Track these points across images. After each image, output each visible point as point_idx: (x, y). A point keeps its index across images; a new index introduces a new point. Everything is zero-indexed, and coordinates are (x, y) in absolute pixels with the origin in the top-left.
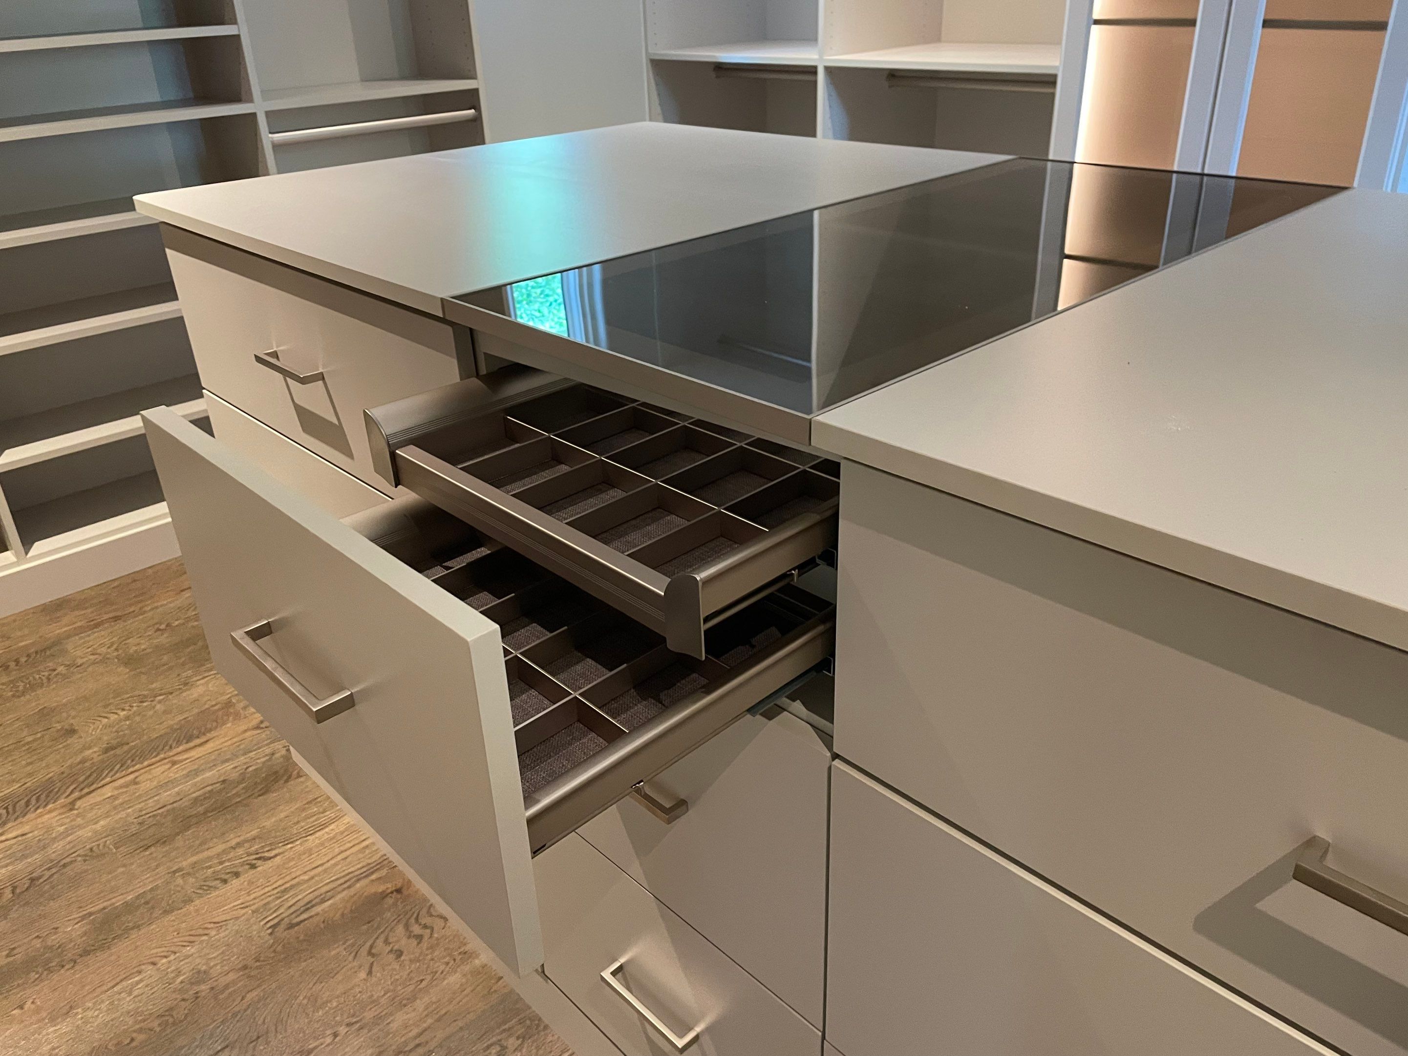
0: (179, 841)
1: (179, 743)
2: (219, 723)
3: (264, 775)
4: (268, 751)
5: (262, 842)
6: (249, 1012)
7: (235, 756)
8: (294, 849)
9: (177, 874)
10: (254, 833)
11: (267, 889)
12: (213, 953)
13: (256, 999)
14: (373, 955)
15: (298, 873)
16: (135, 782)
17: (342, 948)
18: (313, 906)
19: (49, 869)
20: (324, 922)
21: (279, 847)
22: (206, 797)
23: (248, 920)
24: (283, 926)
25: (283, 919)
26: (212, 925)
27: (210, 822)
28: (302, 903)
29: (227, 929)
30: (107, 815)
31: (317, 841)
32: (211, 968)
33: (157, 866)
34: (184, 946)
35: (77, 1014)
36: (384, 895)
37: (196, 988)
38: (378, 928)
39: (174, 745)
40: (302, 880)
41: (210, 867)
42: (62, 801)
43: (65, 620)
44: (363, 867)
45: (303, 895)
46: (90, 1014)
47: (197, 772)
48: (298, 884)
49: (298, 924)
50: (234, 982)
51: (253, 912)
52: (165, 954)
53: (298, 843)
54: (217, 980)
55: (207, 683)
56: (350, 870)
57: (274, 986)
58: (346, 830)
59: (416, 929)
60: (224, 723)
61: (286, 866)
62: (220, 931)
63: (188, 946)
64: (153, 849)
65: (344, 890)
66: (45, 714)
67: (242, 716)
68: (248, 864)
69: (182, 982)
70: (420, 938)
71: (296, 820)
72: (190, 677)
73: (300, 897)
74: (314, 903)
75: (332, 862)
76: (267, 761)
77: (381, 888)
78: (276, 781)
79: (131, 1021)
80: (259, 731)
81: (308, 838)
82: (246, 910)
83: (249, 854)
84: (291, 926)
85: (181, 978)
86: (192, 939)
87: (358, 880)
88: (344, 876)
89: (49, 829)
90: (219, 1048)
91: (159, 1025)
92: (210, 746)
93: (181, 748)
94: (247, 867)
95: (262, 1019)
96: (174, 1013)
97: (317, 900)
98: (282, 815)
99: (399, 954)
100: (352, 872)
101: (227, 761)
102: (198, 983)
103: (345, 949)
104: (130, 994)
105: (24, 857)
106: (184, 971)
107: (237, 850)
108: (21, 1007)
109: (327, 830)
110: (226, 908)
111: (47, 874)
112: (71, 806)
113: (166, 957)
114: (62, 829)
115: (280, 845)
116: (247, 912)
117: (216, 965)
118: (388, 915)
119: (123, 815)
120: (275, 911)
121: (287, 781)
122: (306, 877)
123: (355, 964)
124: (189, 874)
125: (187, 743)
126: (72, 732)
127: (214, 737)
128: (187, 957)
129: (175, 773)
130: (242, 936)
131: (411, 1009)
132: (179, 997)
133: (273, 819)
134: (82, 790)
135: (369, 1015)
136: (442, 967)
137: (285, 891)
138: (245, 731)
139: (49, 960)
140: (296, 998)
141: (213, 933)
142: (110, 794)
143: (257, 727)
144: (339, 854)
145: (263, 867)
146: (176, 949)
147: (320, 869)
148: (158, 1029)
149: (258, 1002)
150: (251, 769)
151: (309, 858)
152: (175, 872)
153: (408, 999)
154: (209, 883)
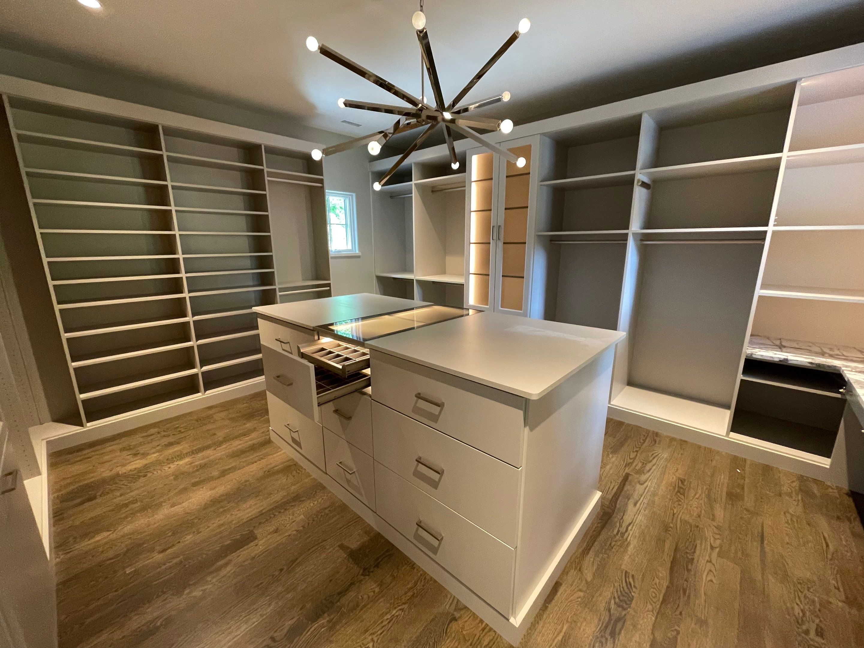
0: (242, 456)
1: (242, 436)
2: (253, 432)
3: (263, 443)
5: (262, 456)
7: (256, 439)
10: (260, 454)
11: (263, 465)
12: (250, 477)
13: (260, 485)
14: (288, 476)
20: (276, 470)
21: (267, 457)
22: (248, 447)
27: (250, 452)
29: (254, 472)
30: (224, 451)
33: (237, 461)
34: (243, 476)
35: (217, 488)
36: (291, 465)
37: (245, 483)
38: (289, 471)
41: (250, 461)
42: (213, 448)
43: (213, 410)
44: (288, 460)
45: (272, 466)
46: (220, 488)
47: (246, 442)
48: (271, 463)
50: (255, 482)
51: (260, 469)
52: (238, 477)
53: (271, 456)
54: (250, 482)
56: (284, 460)
57: (264, 482)
58: (283, 452)
59: (298, 471)
61: (268, 460)
62: (251, 473)
64: (235, 457)
65: (282, 464)
66: (208, 430)
67: (259, 431)
68: (259, 460)
70: (299, 473)
71: (272, 451)
72: (246, 422)
74: (274, 467)
75: (280, 459)
76: (265, 439)
78: (266, 443)
79: (230, 490)
80: (263, 434)
81: (274, 455)
82: (258, 468)
83: (259, 458)
84: (268, 472)
85: (242, 481)
92: (250, 437)
98: (268, 450)
101: (254, 440)
103: (281, 475)
107: (256, 457)
109: (278, 453)
111: (209, 463)
112: (215, 449)
114: (213, 454)
117: (250, 479)
118: (291, 469)
120: (265, 469)
121: (269, 443)
122: (273, 462)
123: (284, 478)
124: (244, 462)
125: (244, 436)
126: (215, 434)
127: (251, 435)
128: (243, 478)
129: (241, 442)
130: (257, 474)
131: (296, 486)
132: (241, 485)
133: (265, 451)
134: (218, 446)
135: (286, 487)
136: (304, 478)
137: (268, 465)
138: (259, 434)
139: (210, 479)
140: (269, 484)
142: (225, 447)
145: (262, 460)
146: (241, 476)
147: (276, 461)
148: (236, 491)
151: (273, 459)
152: (241, 462)
153: (295, 484)
154: (249, 464)
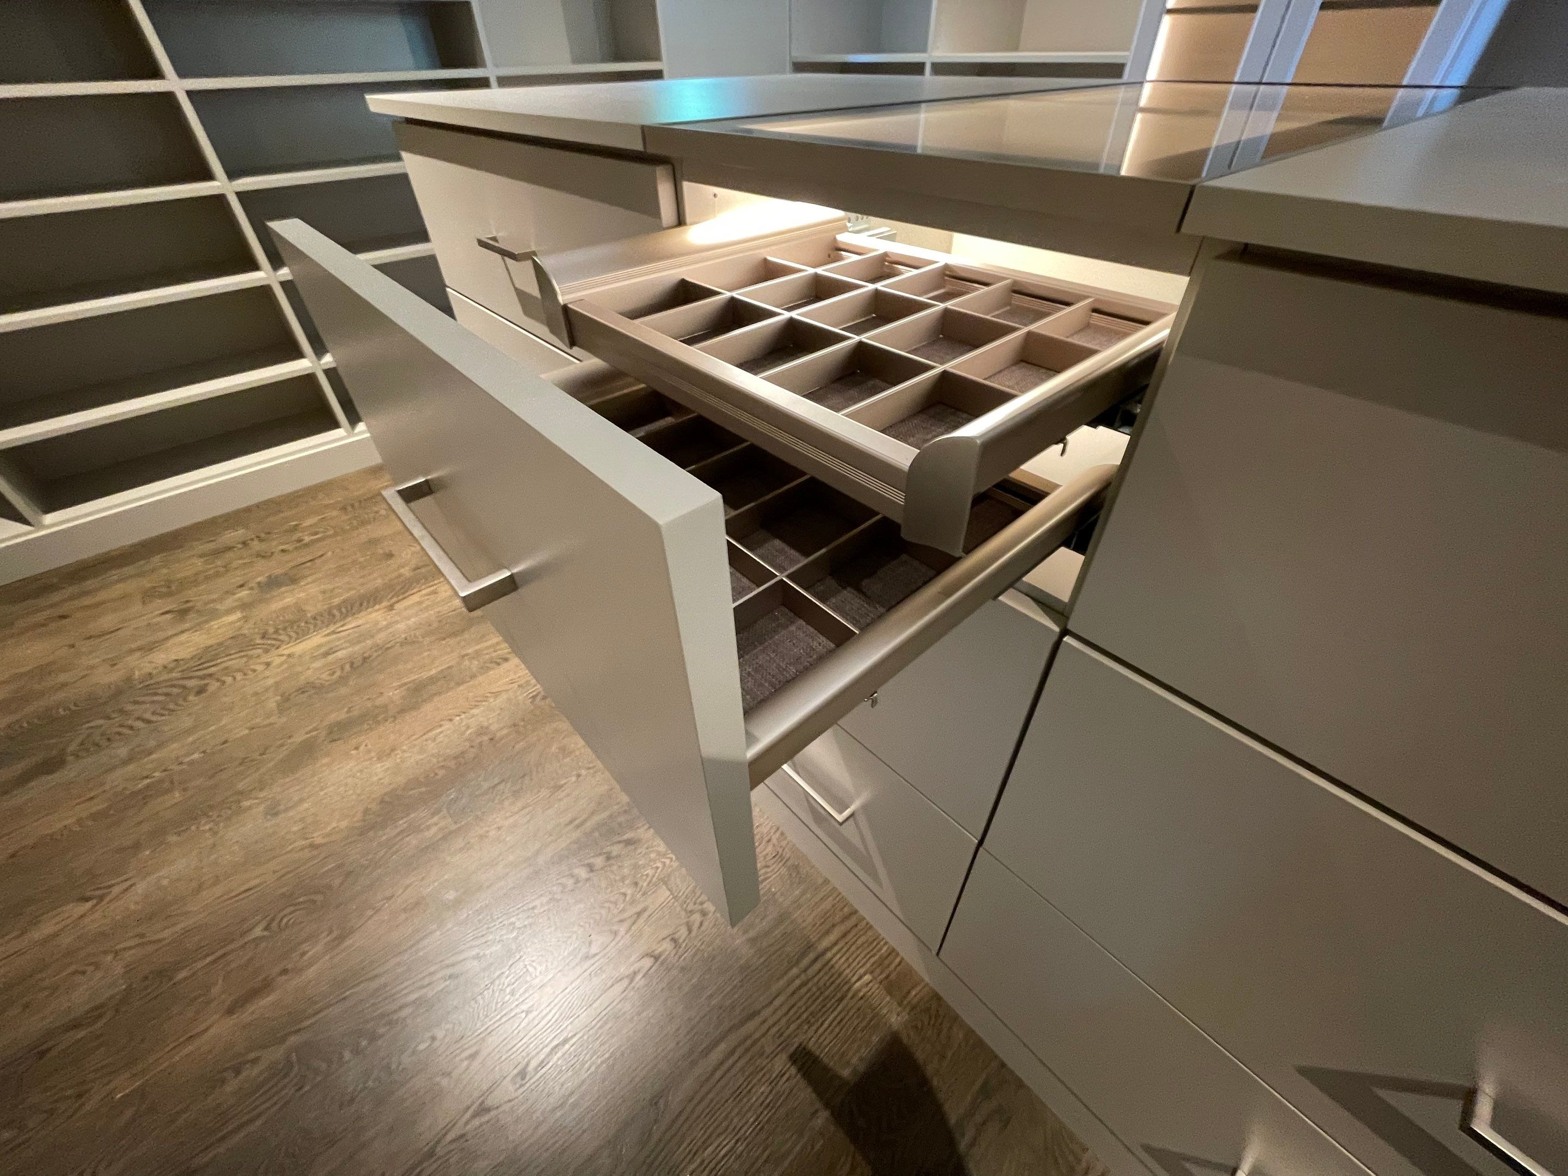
0: (466, 636)
6: (517, 757)
9: (466, 658)
12: (492, 715)
13: (522, 748)
16: (435, 592)
19: (376, 651)
23: (516, 692)
24: (540, 697)
25: (540, 692)
29: (501, 698)
30: (416, 615)
33: (452, 652)
34: (472, 709)
35: (397, 754)
37: (480, 739)
41: (488, 654)
42: (385, 604)
46: (406, 755)
50: (507, 735)
51: (519, 686)
52: (458, 714)
54: (494, 734)
57: (534, 739)
62: (496, 699)
63: (474, 709)
64: (448, 640)
66: (373, 542)
69: (470, 734)
79: (435, 760)
85: (469, 731)
86: (477, 704)
89: (377, 623)
91: (454, 764)
95: (527, 761)
96: (465, 756)
102: (482, 735)
104: (434, 740)
105: (359, 642)
106: (471, 726)
108: (357, 748)
110: (499, 683)
111: (375, 654)
112: (391, 608)
113: (459, 716)
114: (385, 623)
116: (515, 686)
117: (494, 723)
119: (426, 615)
120: (534, 686)
126: (390, 556)
128: (473, 716)
130: (511, 703)
132: (467, 744)
134: (398, 596)
139: (376, 716)
140: (551, 748)
141: (491, 700)
142: (418, 600)
146: (466, 711)
148: (454, 767)
149: (524, 750)
152: (463, 656)
154: (488, 665)
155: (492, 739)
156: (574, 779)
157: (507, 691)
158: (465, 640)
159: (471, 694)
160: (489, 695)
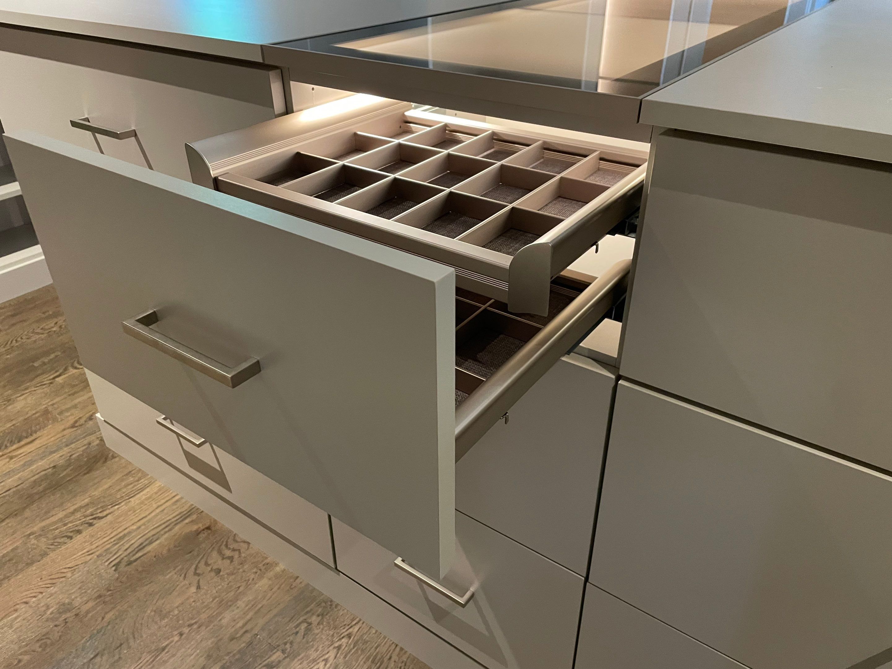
1: (12, 443)
2: (41, 426)
3: (85, 459)
4: (86, 442)
5: (94, 507)
6: (109, 627)
7: (59, 449)
8: (120, 509)
9: (31, 537)
10: (86, 501)
11: (105, 540)
12: (72, 590)
13: (114, 617)
14: (199, 575)
15: (128, 525)
17: (173, 573)
18: (144, 547)
20: (155, 557)
21: (109, 509)
22: (42, 479)
23: (95, 562)
24: (124, 563)
25: (122, 559)
26: (67, 570)
27: (49, 497)
28: (136, 545)
29: (79, 571)
31: (137, 502)
32: (73, 600)
33: (14, 533)
34: (49, 587)
36: (198, 533)
37: (64, 616)
38: (198, 555)
39: (8, 445)
40: (132, 529)
41: (57, 529)
44: (177, 515)
45: (135, 541)
47: (31, 463)
48: (129, 533)
49: (136, 560)
50: (93, 608)
51: (98, 556)
52: (34, 595)
53: (123, 504)
54: (79, 609)
55: (25, 399)
56: (168, 519)
57: (125, 606)
58: (159, 490)
59: (228, 553)
60: (46, 426)
61: (118, 521)
62: (75, 573)
63: (51, 587)
65: (166, 533)
67: (59, 420)
68: (87, 523)
69: (52, 613)
70: (231, 558)
71: (118, 488)
72: (11, 395)
73: (133, 542)
74: (144, 544)
75: (153, 514)
76: (87, 448)
77: (195, 528)
78: (96, 462)
79: (16, 647)
80: (75, 429)
81: (130, 499)
82: (93, 555)
83: (86, 517)
84: (130, 563)
85: (51, 610)
86: (54, 581)
87: (176, 524)
88: (164, 523)
90: (92, 656)
91: (40, 647)
92: (37, 443)
93: (15, 447)
94: (86, 525)
95: (121, 630)
96: (51, 637)
97: (147, 542)
98: (106, 486)
99: (218, 571)
100: (170, 520)
101: (54, 452)
102: (65, 612)
103: (176, 573)
104: (11, 627)
106: (51, 605)
107: (76, 514)
109: (144, 492)
110: (75, 556)
113: (35, 597)
115: (109, 507)
116: (93, 557)
117: (76, 598)
118: (203, 545)
120: (115, 554)
121: (105, 461)
122: (134, 527)
123: (186, 582)
124: (40, 535)
125: (19, 442)
127: (39, 437)
128: (51, 595)
129: (13, 465)
130: (93, 575)
131: (235, 608)
132: (51, 624)
133: (101, 489)
135: (203, 616)
136: (252, 576)
137: (121, 539)
138: (64, 430)
140: (145, 612)
141: (69, 575)
143: (73, 426)
144: (157, 508)
145: (99, 524)
146: (41, 590)
147: (145, 520)
148: (40, 650)
149: (116, 619)
150: (74, 456)
151: (134, 514)
152: (30, 535)
153: (231, 601)
154: (58, 540)
155: (77, 615)
156: (176, 638)
157: (86, 563)
158: (26, 518)
159: (44, 573)
160: (65, 570)
